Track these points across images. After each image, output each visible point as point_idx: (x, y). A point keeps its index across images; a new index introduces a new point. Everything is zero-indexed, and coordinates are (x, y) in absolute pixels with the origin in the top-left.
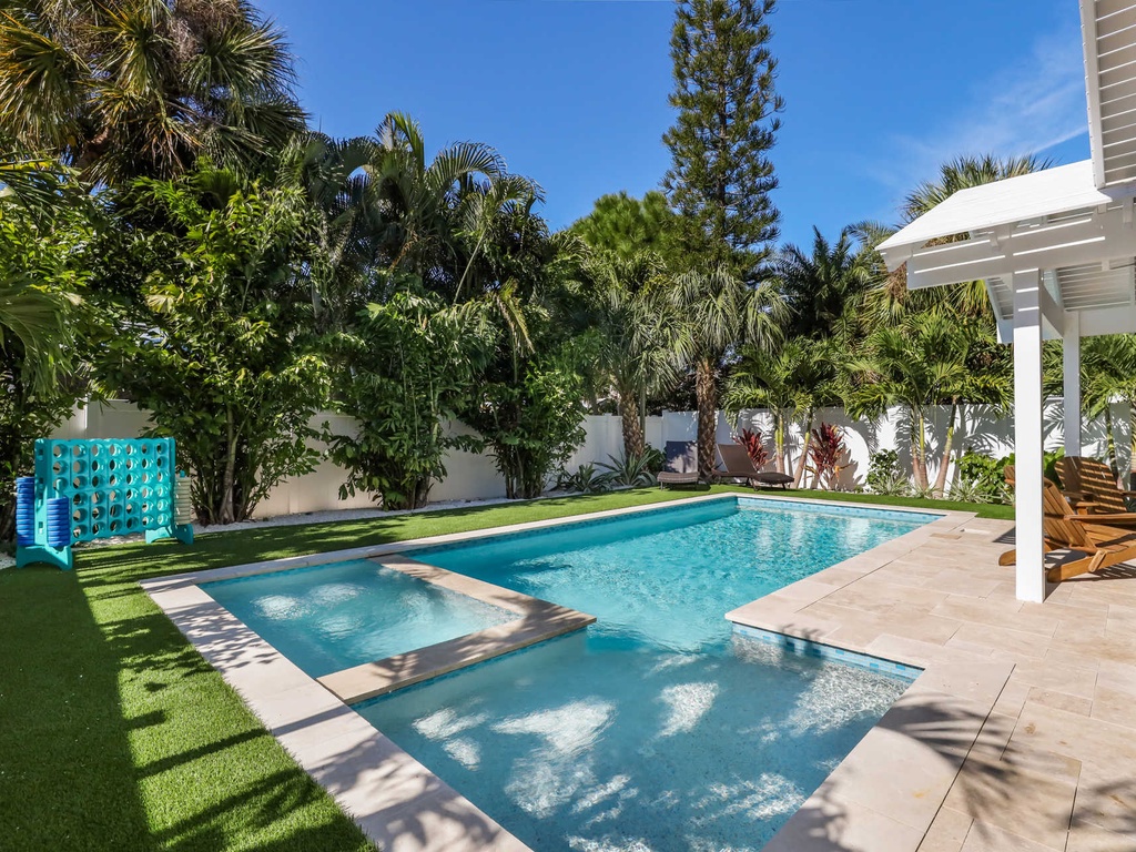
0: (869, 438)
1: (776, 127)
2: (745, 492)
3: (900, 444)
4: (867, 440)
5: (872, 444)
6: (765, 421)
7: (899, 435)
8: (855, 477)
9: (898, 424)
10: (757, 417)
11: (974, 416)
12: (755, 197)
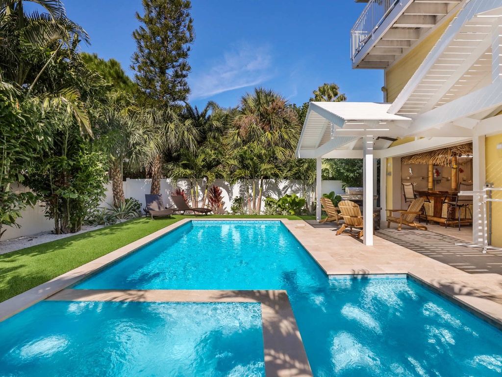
0: (230, 192)
1: (188, 50)
2: (193, 218)
3: (241, 194)
4: (228, 193)
5: (230, 194)
6: (184, 185)
7: (241, 191)
8: (224, 208)
9: (240, 187)
10: (180, 183)
11: (266, 183)
12: (179, 80)
